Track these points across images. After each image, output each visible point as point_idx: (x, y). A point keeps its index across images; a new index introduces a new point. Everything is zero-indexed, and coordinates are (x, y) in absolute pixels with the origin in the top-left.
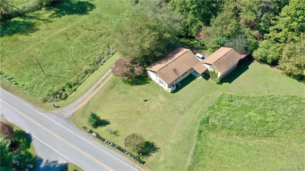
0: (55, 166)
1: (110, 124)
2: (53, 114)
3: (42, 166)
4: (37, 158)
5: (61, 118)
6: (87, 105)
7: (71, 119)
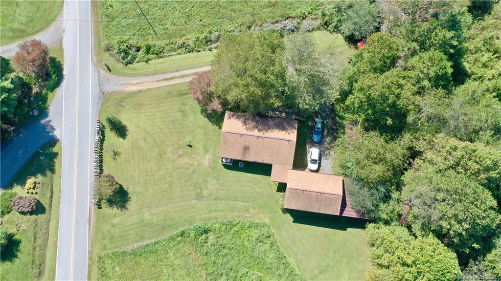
0: (50, 132)
1: (124, 139)
2: (97, 74)
3: (43, 121)
4: (47, 109)
5: (98, 87)
6: (135, 93)
7: (105, 97)
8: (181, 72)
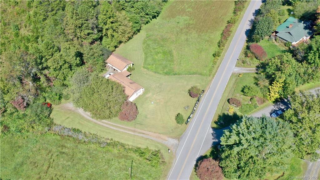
0: (215, 134)
1: (179, 113)
2: (177, 151)
3: (217, 141)
4: (212, 146)
5: (180, 144)
7: (179, 138)
8: (134, 134)
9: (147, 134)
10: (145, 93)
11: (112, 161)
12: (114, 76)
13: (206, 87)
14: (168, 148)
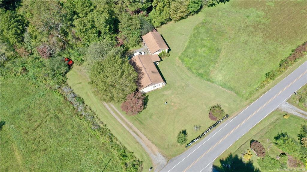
6: (156, 145)
7: (170, 159)
8: (128, 130)
9: (140, 137)
10: (163, 89)
11: (93, 149)
12: (140, 58)
13: (234, 112)
14: (152, 164)
